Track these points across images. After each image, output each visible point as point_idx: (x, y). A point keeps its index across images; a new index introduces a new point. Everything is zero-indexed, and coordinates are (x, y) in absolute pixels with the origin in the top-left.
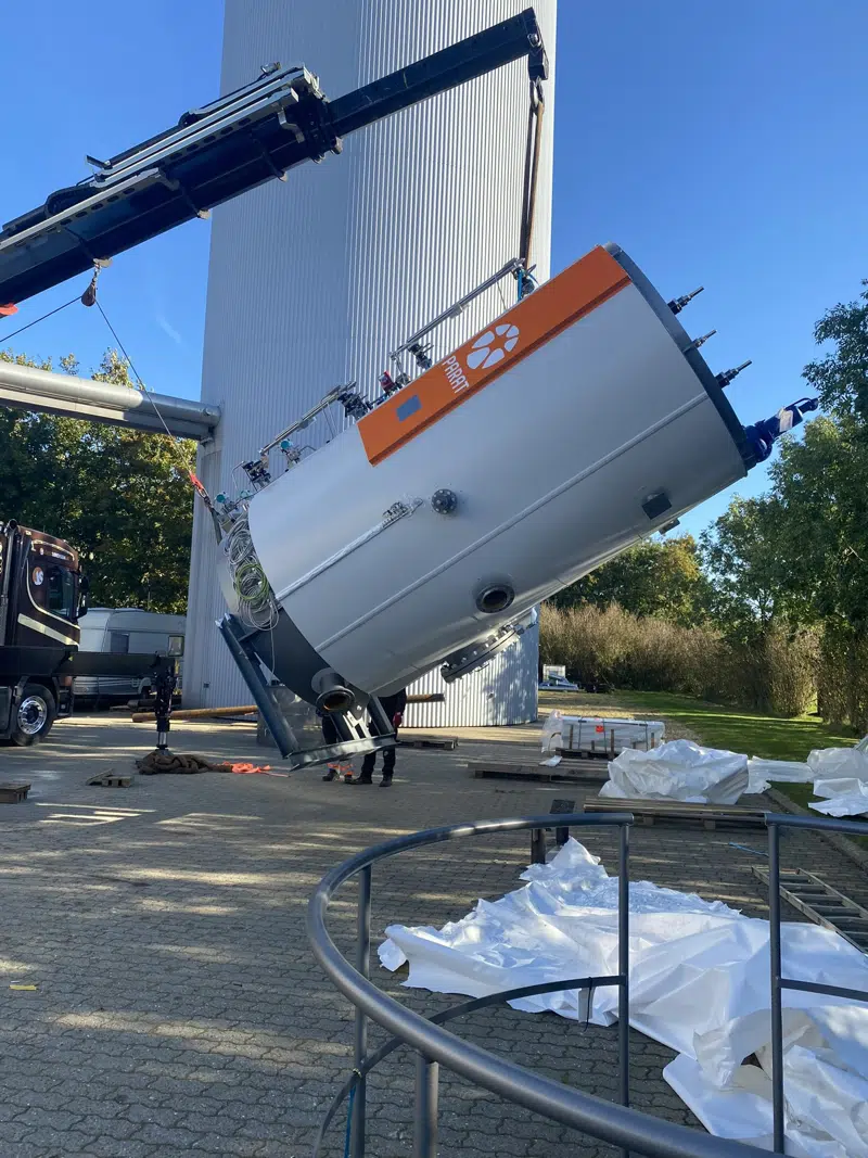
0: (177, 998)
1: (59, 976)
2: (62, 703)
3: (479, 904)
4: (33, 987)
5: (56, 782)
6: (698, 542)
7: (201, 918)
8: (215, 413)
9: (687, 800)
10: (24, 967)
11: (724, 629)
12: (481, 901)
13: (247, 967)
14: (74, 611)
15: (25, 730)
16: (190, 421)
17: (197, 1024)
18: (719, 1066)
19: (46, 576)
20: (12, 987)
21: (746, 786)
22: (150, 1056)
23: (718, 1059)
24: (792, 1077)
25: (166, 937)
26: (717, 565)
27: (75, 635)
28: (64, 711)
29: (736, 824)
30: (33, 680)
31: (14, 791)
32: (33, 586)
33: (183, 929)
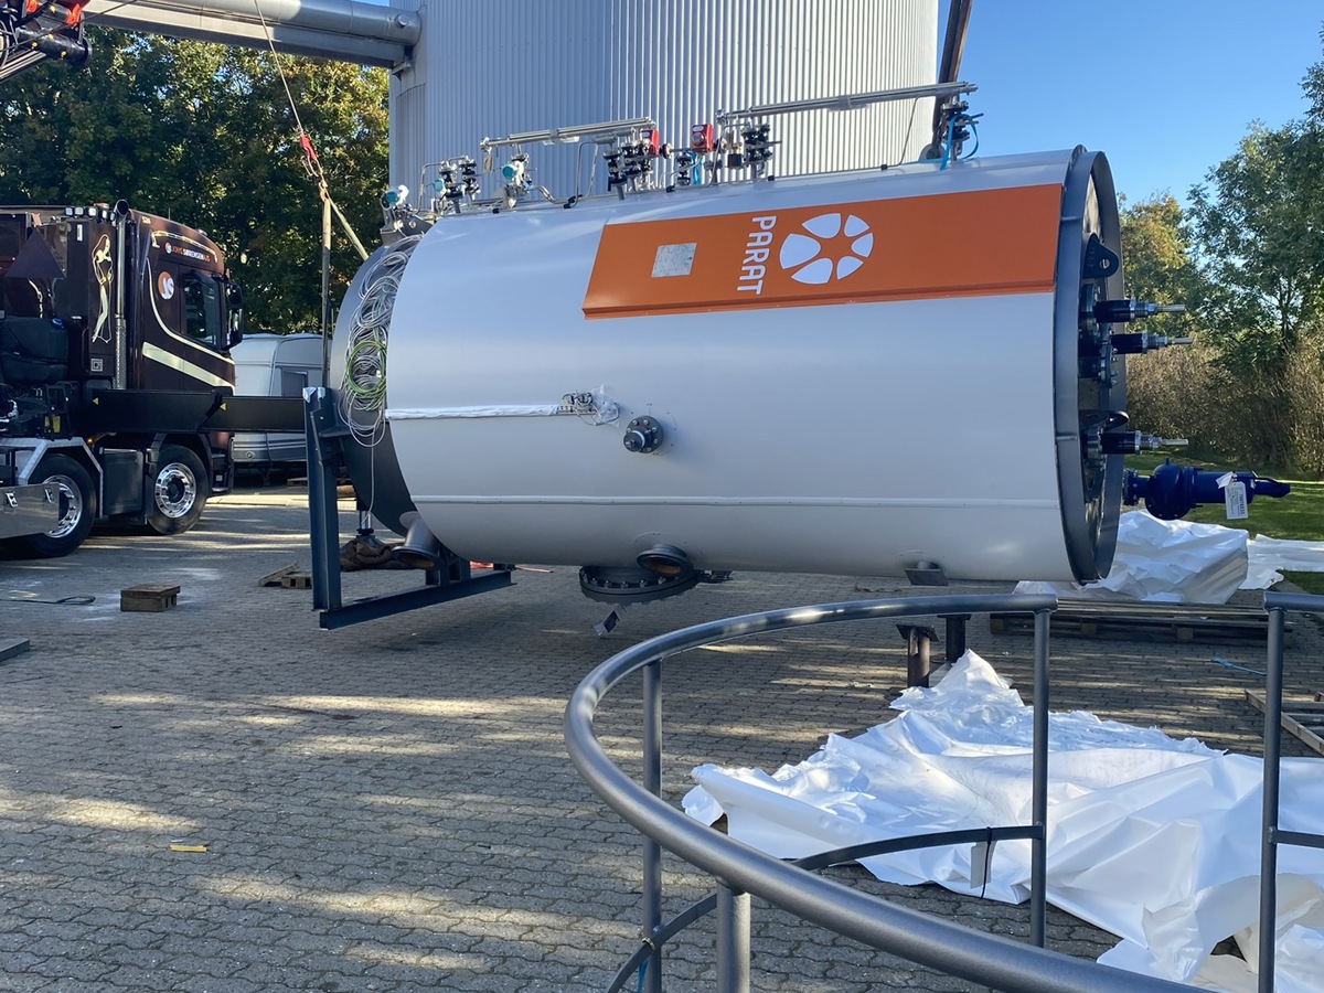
0: (399, 863)
1: (235, 833)
2: (216, 473)
3: (829, 740)
4: (201, 848)
5: (216, 582)
6: (1185, 205)
7: (429, 761)
8: (412, 24)
9: (1150, 598)
10: (189, 823)
11: (1220, 344)
12: (832, 737)
13: (497, 823)
14: (222, 337)
15: (166, 512)
16: (376, 38)
17: (430, 897)
18: (1179, 955)
19: (179, 284)
20: (174, 847)
21: (1244, 577)
22: (368, 935)
23: (1176, 945)
24: (1286, 967)
25: (382, 785)
26: (1212, 243)
27: (226, 371)
28: (220, 485)
29: (1225, 633)
30: (171, 439)
31: (158, 594)
32: (160, 300)
33: (404, 774)
